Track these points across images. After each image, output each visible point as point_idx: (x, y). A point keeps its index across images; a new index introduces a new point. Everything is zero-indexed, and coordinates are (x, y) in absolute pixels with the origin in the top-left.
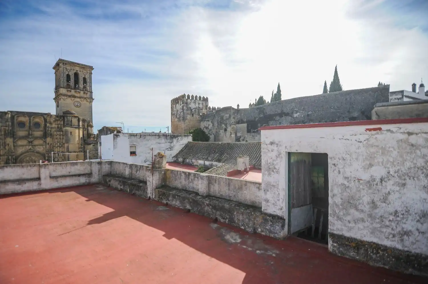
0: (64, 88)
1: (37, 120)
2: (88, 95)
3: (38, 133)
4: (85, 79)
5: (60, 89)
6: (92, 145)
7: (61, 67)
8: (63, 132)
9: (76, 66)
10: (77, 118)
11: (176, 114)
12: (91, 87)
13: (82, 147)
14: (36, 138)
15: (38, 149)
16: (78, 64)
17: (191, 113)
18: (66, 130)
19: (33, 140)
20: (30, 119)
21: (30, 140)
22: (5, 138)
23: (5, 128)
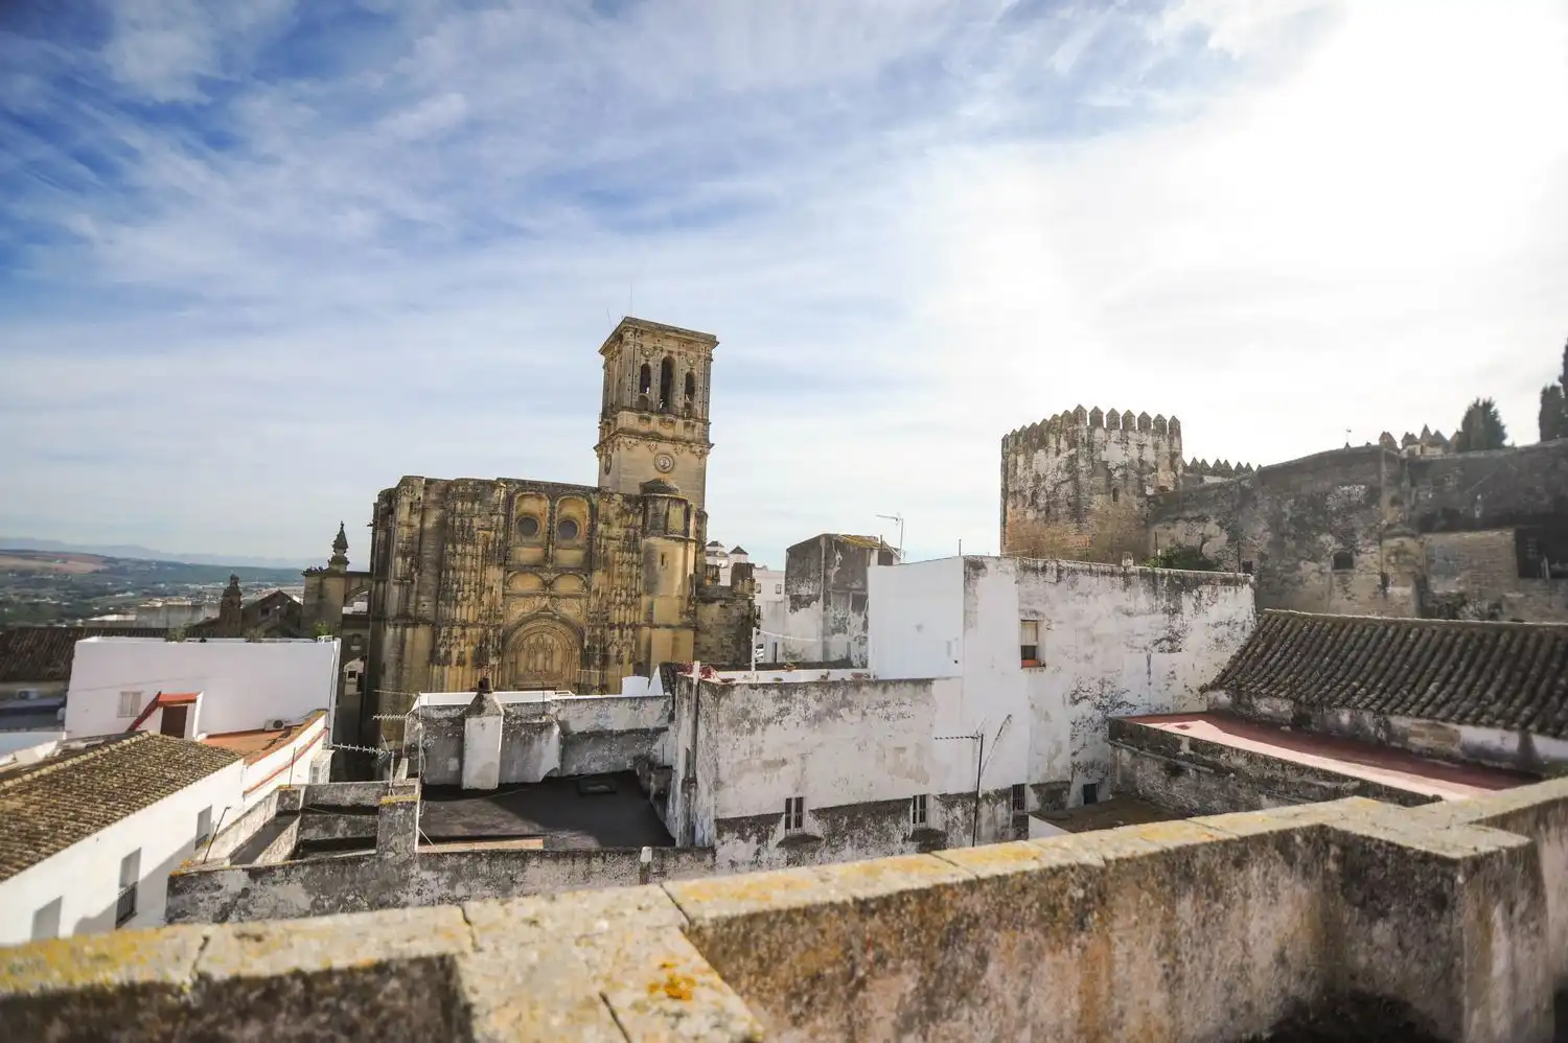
0: (631, 409)
1: (571, 510)
2: (696, 431)
3: (570, 556)
4: (690, 378)
5: (621, 413)
6: (717, 604)
7: (627, 343)
8: (639, 552)
9: (668, 337)
10: (684, 506)
11: (1028, 493)
12: (706, 403)
13: (692, 608)
14: (563, 571)
15: (565, 611)
16: (676, 331)
17: (1109, 486)
18: (649, 545)
19: (556, 578)
20: (553, 508)
21: (547, 576)
22: (484, 568)
23: (486, 532)
